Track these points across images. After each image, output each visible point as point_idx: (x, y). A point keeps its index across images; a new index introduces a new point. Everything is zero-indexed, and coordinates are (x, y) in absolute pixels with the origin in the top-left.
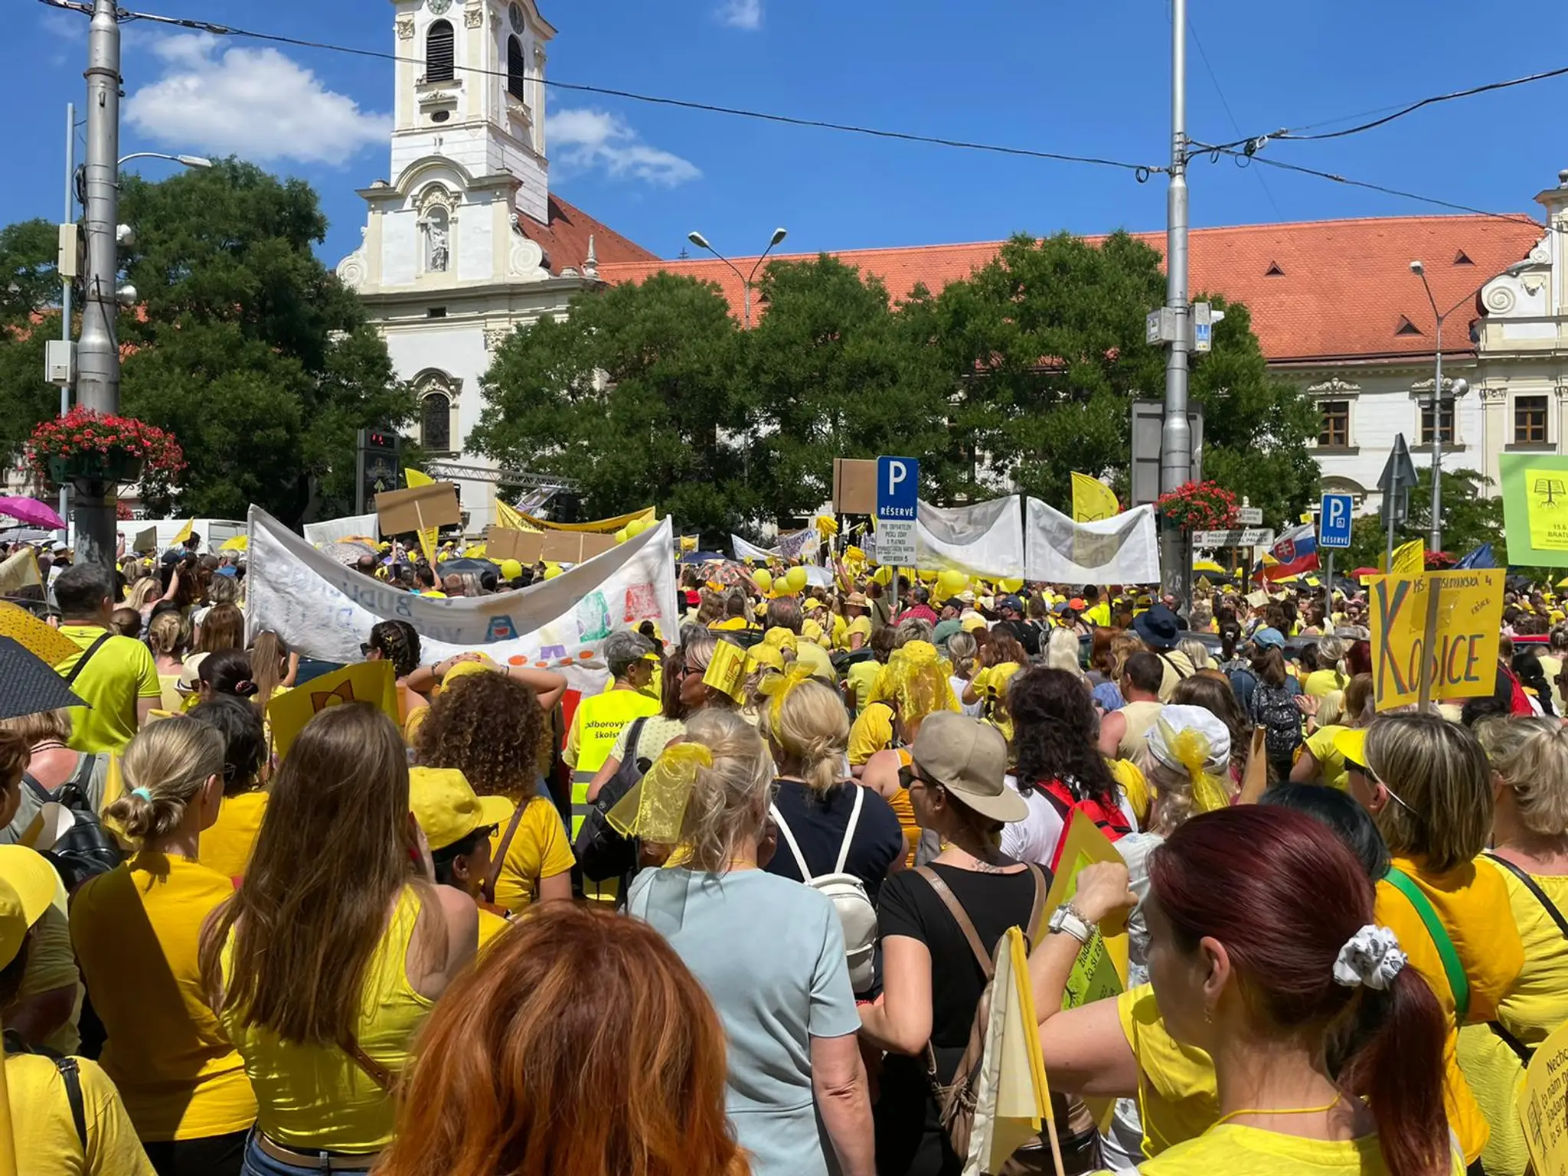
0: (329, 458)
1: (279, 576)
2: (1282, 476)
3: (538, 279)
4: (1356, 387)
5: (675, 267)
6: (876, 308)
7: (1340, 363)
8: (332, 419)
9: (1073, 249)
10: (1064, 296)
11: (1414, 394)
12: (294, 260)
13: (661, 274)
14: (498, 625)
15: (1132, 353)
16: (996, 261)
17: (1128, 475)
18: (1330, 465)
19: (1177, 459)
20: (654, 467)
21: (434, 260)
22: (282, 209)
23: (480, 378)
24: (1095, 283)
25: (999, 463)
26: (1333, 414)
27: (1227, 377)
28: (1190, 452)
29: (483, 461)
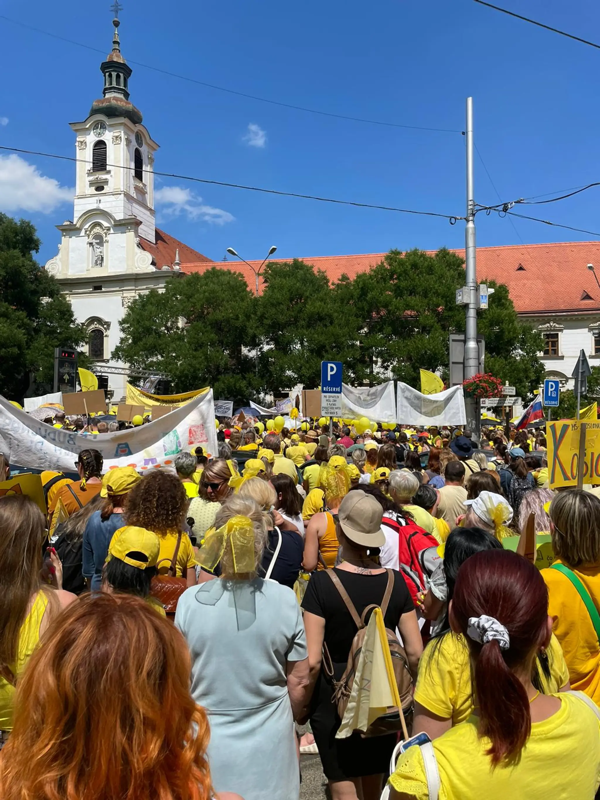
0: (40, 362)
1: (4, 426)
2: (526, 371)
3: (150, 271)
4: (562, 326)
5: (220, 265)
6: (322, 287)
7: (554, 314)
8: (42, 343)
9: (420, 257)
10: (417, 280)
11: (591, 329)
12: (23, 261)
13: (214, 269)
14: (122, 448)
15: (451, 309)
16: (382, 263)
17: (449, 370)
18: (550, 365)
19: (472, 362)
20: (210, 366)
21: (96, 261)
22: (17, 235)
23: (119, 322)
24: (432, 274)
25: (385, 364)
26: (551, 339)
27: (496, 321)
28: (479, 358)
29: (121, 364)
